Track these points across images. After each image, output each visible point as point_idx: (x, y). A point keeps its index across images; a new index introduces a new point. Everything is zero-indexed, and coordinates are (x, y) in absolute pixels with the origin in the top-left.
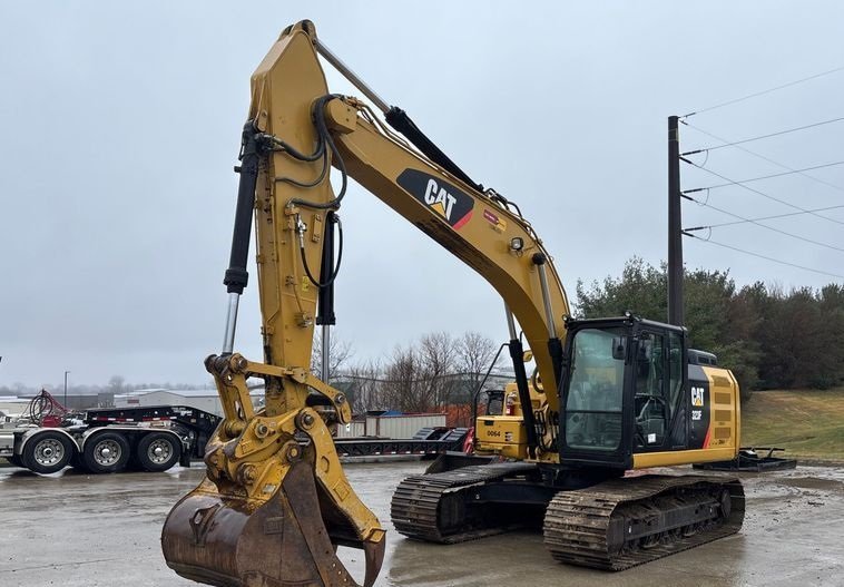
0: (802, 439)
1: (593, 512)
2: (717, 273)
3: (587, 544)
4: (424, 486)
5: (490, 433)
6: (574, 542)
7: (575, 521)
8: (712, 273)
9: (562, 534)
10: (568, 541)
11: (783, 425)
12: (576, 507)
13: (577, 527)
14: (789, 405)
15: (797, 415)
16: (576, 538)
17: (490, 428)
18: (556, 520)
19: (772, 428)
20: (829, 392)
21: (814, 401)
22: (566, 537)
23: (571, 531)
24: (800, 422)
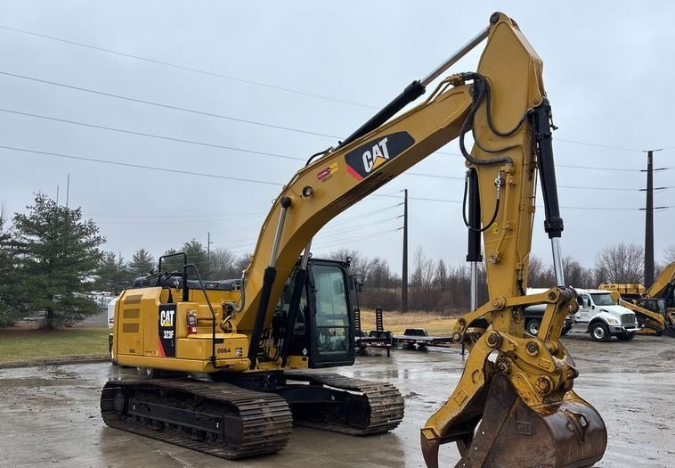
4: (266, 404)
5: (220, 351)
17: (220, 346)
23: (386, 409)
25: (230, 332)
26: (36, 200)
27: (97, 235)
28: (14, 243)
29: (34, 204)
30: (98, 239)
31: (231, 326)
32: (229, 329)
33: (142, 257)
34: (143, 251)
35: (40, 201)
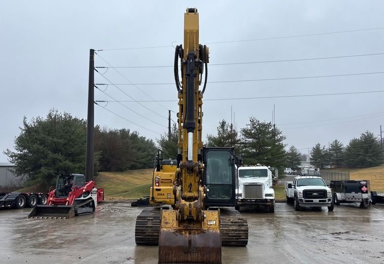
0: (123, 192)
1: (240, 224)
2: (83, 120)
3: (240, 236)
4: (152, 220)
5: (158, 194)
6: (233, 236)
7: (234, 228)
8: (80, 119)
9: (229, 233)
10: (231, 236)
11: (113, 186)
12: (232, 222)
13: (236, 230)
14: (112, 178)
15: (117, 182)
16: (235, 235)
17: (159, 192)
18: (226, 229)
19: (110, 188)
20: (123, 172)
21: (120, 176)
22: (230, 234)
23: (233, 232)
24: (118, 185)
26: (250, 120)
27: (281, 135)
28: (242, 143)
29: (250, 123)
30: (281, 137)
33: (336, 144)
34: (336, 141)
35: (252, 121)
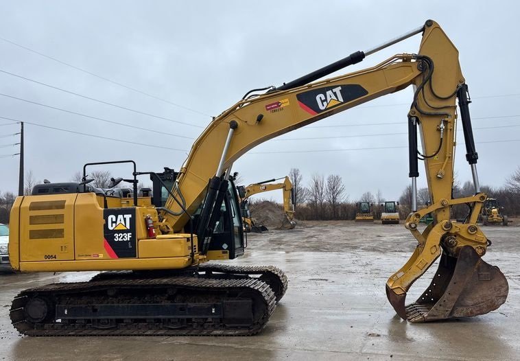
25: (167, 233)
31: (168, 228)
32: (166, 231)
